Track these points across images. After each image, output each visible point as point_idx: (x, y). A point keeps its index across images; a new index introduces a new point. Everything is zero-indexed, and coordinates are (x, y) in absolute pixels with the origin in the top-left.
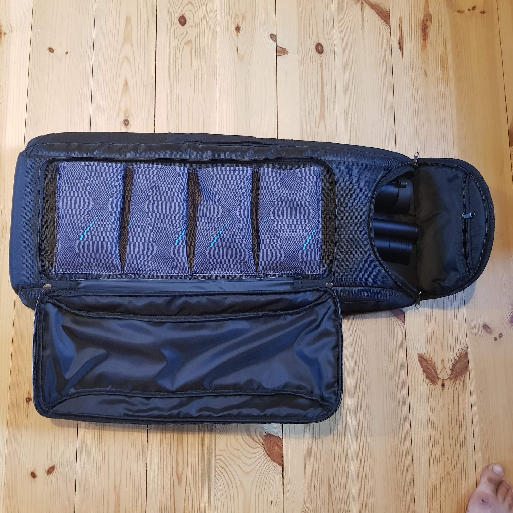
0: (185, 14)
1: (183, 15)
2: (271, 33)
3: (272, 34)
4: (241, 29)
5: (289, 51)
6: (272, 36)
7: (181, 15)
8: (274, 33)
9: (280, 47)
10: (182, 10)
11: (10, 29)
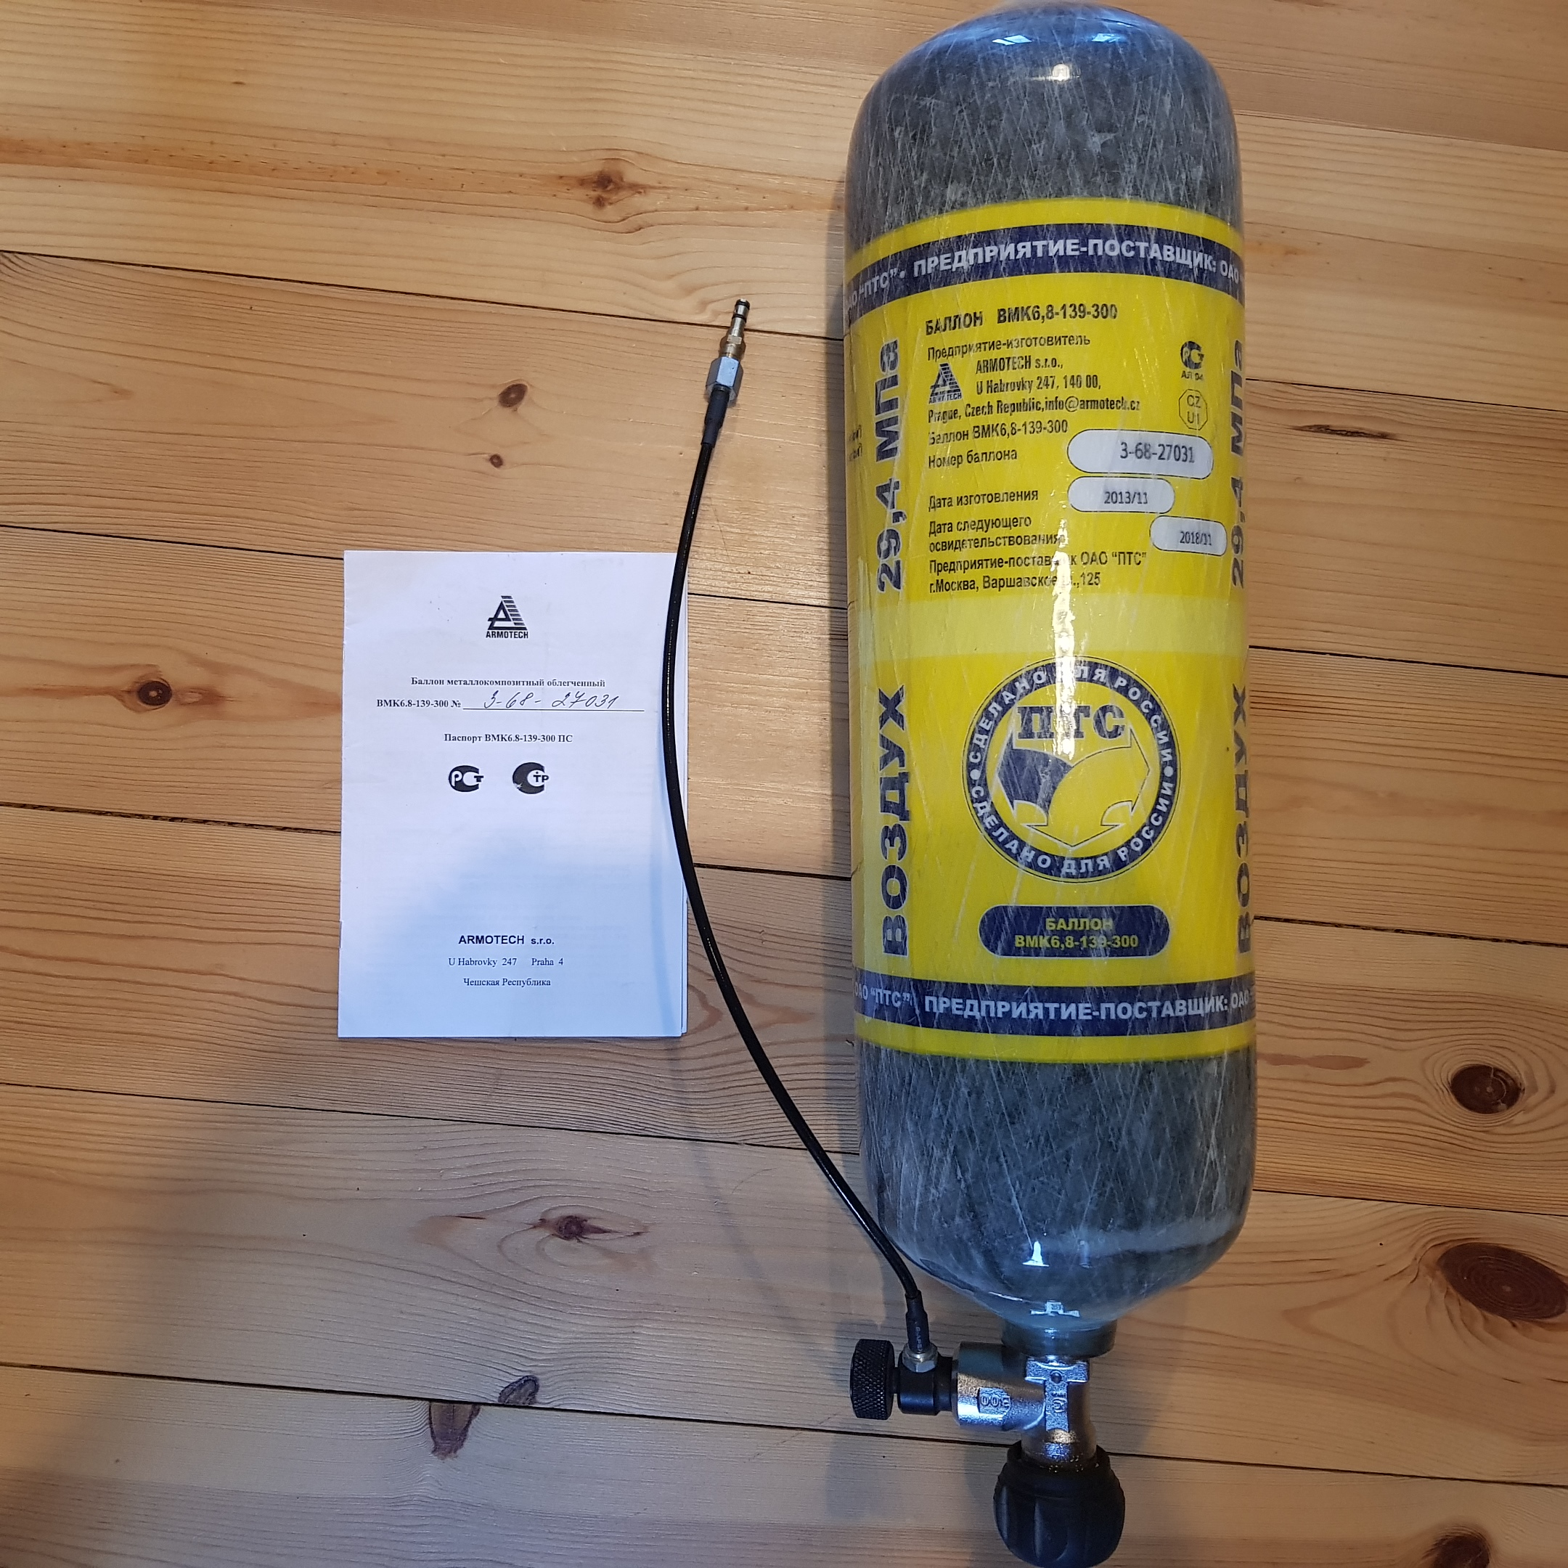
2: (541, 1383)
3: (536, 1389)
4: (573, 1243)
5: (448, 1459)
6: (529, 1388)
8: (542, 1399)
9: (474, 1422)
11: (620, 226)
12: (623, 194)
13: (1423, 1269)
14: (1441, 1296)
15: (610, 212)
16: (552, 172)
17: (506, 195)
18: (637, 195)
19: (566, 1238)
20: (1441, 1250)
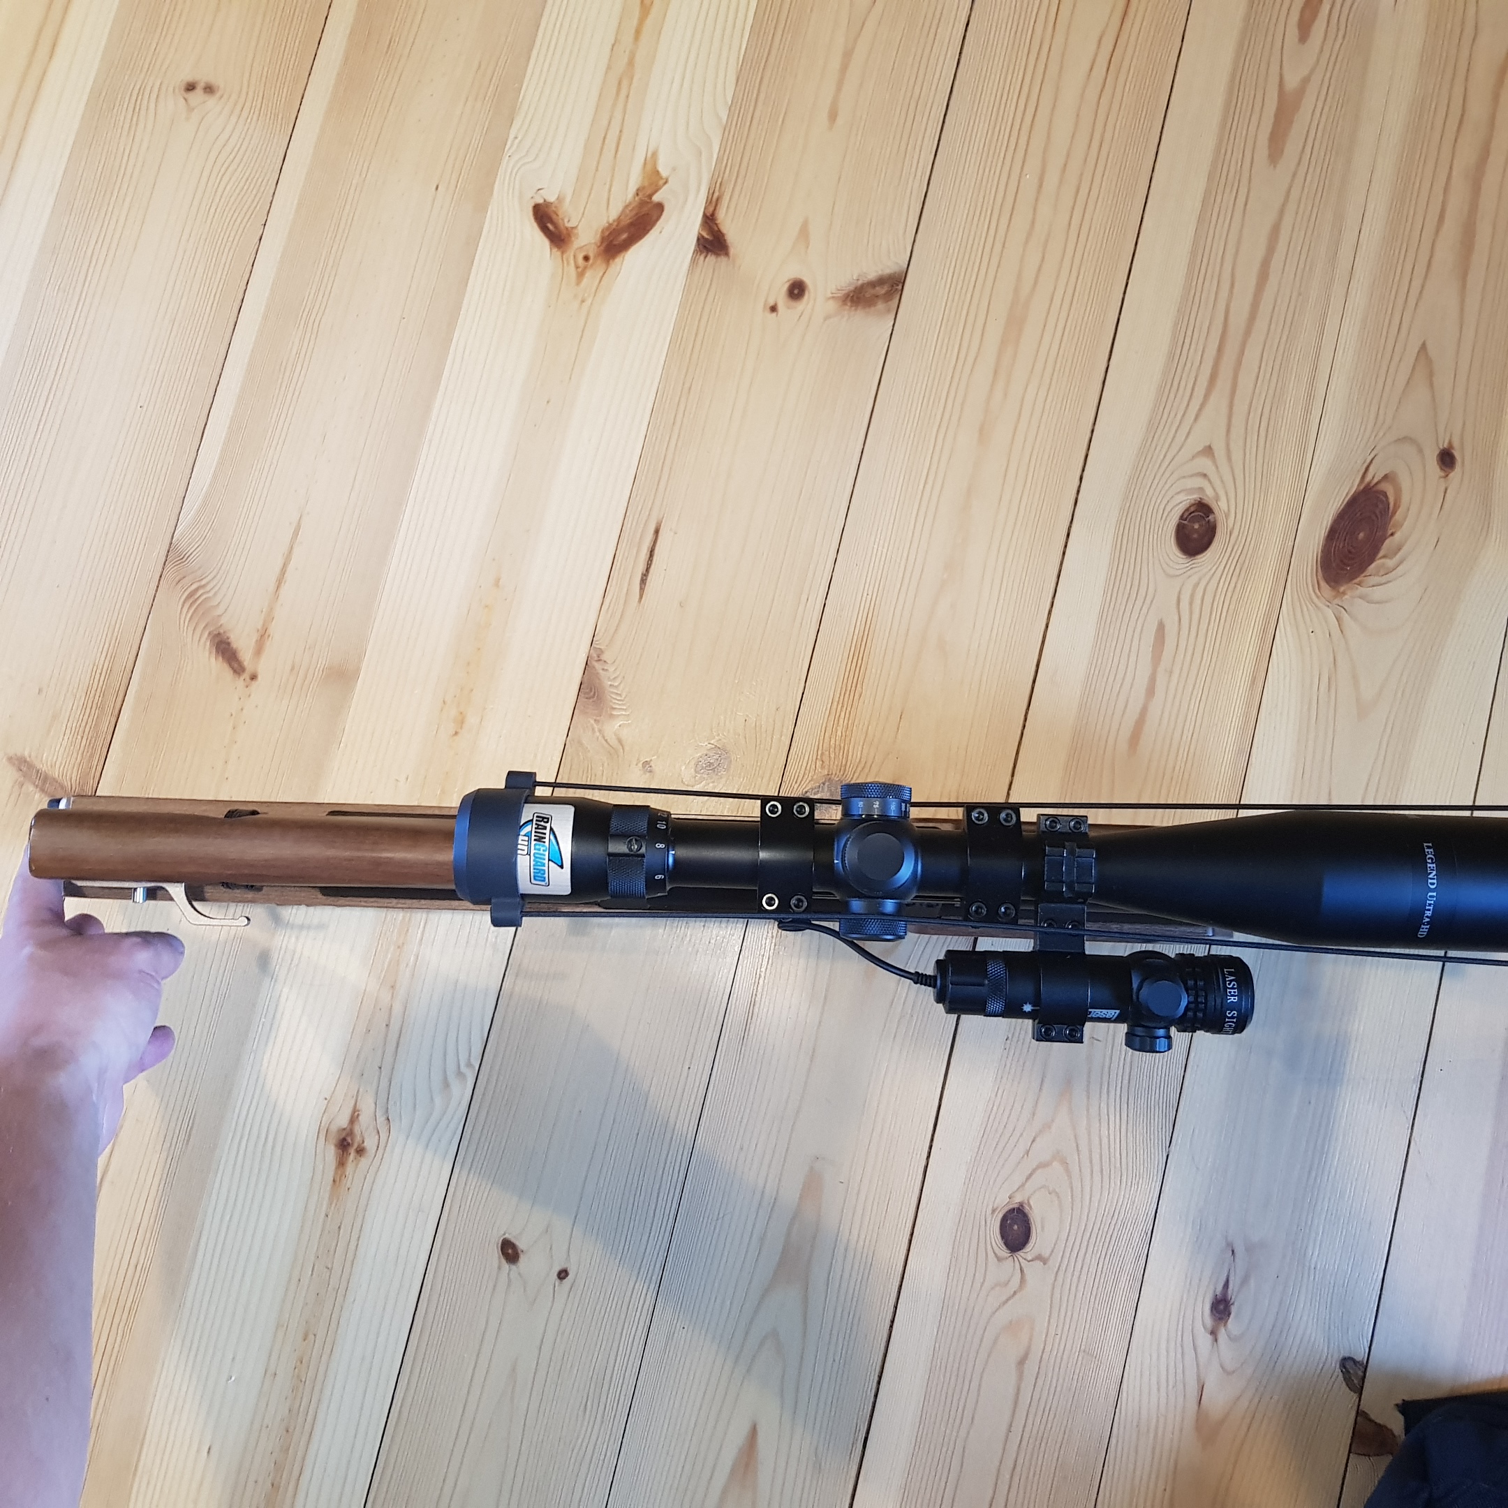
0: (1032, 1203)
1: (1021, 1204)
2: (1347, 1355)
3: (1351, 1359)
4: (1234, 1309)
6: (1349, 1365)
7: (1016, 1206)
8: (1360, 1355)
9: (1372, 1417)
10: (1023, 1185)
11: (383, 1136)
12: (357, 1130)
13: (1336, 601)
14: (1361, 590)
15: (370, 1144)
16: (329, 1188)
17: (341, 1231)
18: (360, 1118)
19: (1229, 1314)
20: (1323, 584)
